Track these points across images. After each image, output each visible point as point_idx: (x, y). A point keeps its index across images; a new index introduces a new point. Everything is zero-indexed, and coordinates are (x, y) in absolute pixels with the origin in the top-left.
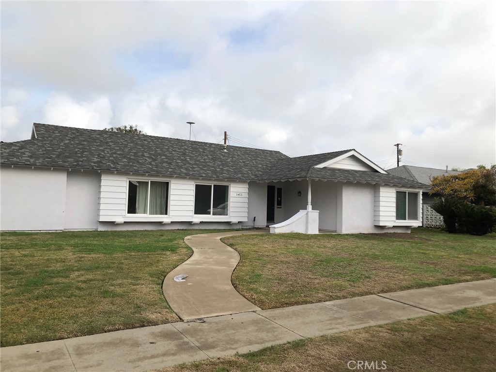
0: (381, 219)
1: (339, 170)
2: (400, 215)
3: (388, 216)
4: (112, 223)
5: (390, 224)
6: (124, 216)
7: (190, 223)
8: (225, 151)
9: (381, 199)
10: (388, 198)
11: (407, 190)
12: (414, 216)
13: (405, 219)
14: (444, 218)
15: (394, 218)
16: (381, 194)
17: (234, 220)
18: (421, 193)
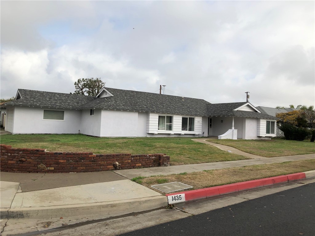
0: (261, 133)
1: (243, 111)
2: (268, 132)
3: (263, 133)
4: (153, 134)
5: (264, 136)
6: (157, 131)
7: (180, 134)
8: (183, 100)
9: (261, 124)
10: (263, 123)
11: (271, 120)
12: (273, 132)
13: (269, 133)
14: (284, 133)
15: (265, 133)
16: (261, 122)
17: (197, 133)
18: (276, 122)
